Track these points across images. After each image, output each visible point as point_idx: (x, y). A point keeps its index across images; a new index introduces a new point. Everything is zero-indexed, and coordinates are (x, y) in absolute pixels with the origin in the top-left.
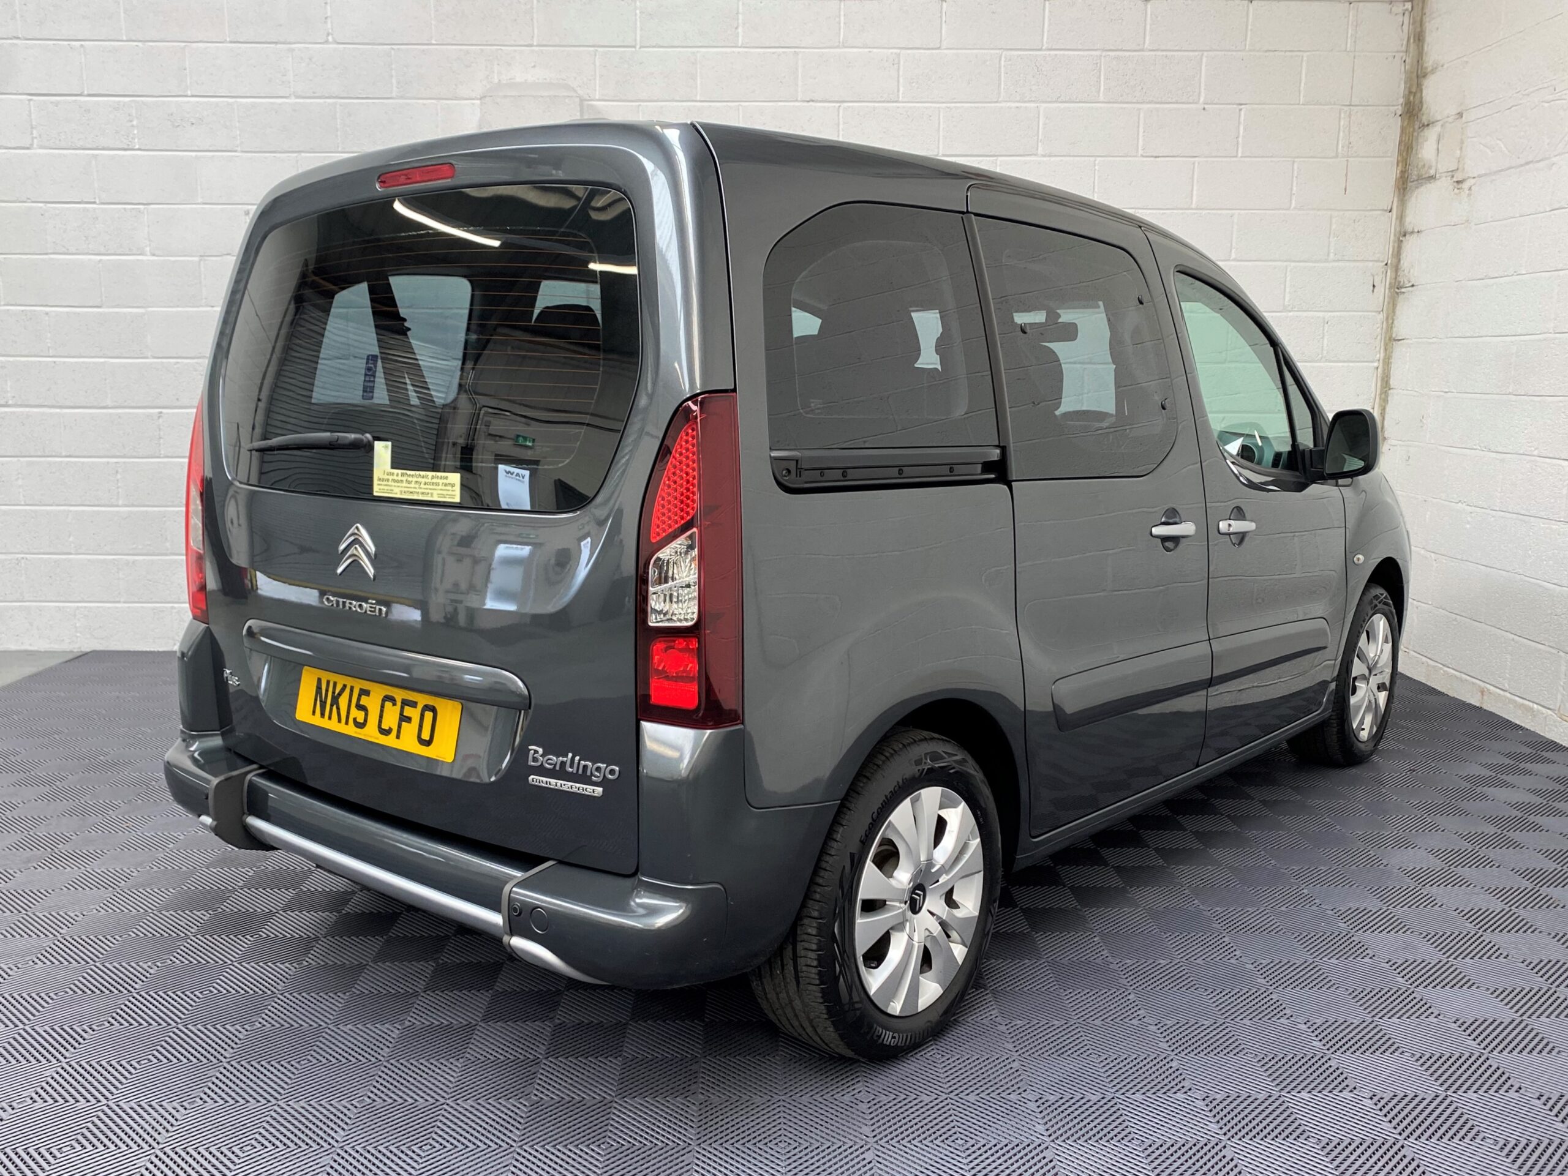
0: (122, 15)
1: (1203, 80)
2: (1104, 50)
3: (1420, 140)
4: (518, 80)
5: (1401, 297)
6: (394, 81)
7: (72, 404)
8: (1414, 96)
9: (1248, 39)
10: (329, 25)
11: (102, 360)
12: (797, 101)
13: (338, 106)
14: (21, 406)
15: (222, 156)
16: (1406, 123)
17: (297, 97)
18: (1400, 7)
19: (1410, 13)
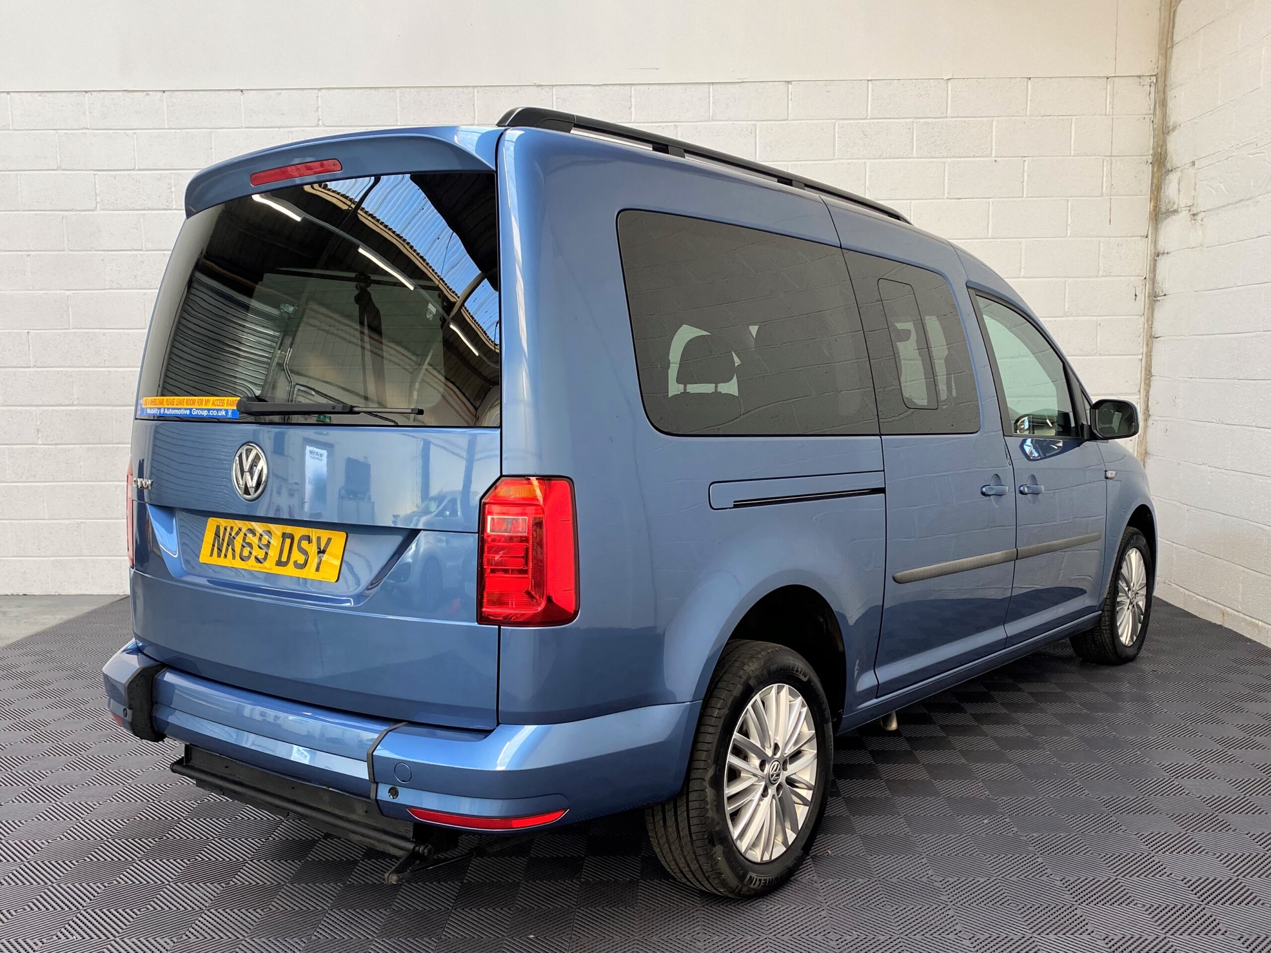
0: (165, 109)
1: (994, 139)
2: (915, 118)
3: (1167, 182)
5: (1158, 303)
8: (1161, 149)
9: (1028, 107)
10: (320, 114)
14: (84, 405)
16: (1155, 169)
18: (1147, 81)
19: (1156, 85)
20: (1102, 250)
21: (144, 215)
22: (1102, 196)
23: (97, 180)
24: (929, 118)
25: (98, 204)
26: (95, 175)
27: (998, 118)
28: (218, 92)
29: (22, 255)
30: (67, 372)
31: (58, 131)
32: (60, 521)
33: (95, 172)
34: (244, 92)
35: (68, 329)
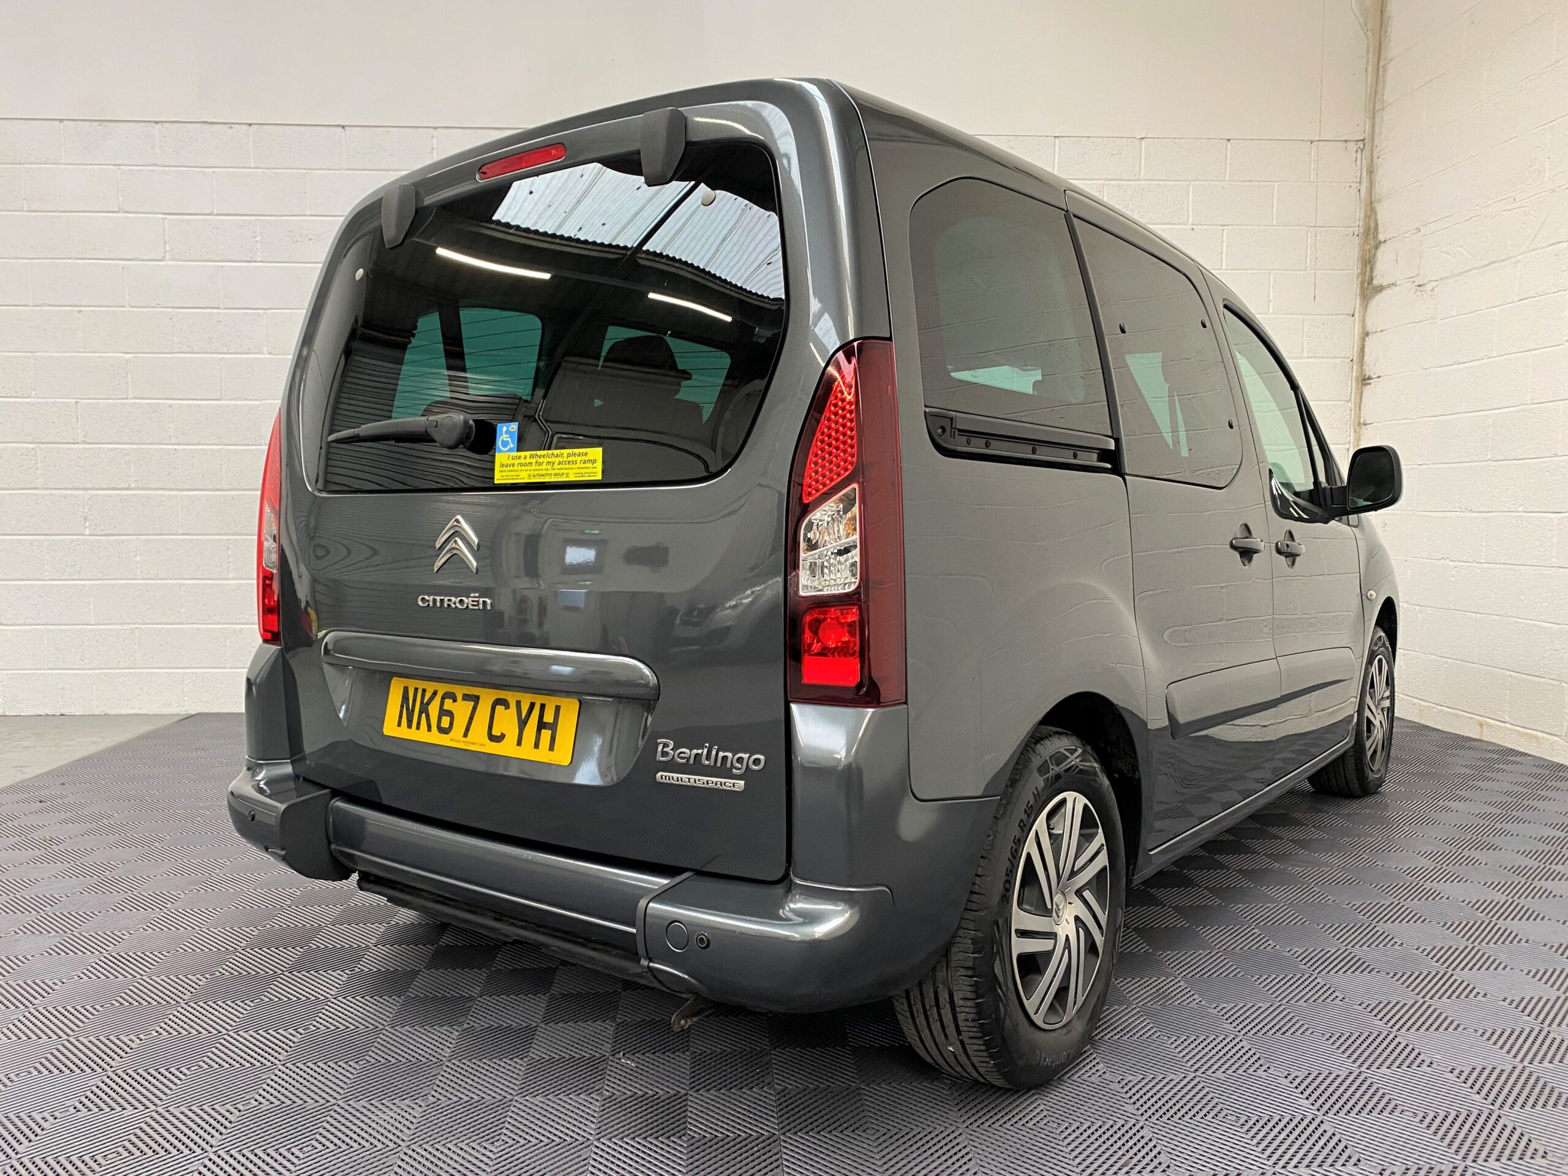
3: (1380, 254)
5: (1367, 388)
7: (189, 487)
8: (1370, 219)
9: (1228, 171)
11: (219, 447)
14: (142, 489)
16: (1364, 241)
18: (1352, 146)
19: (1362, 150)
20: (1306, 329)
21: (223, 267)
22: (1306, 270)
23: (166, 226)
24: (1121, 180)
25: (167, 254)
26: (164, 219)
27: (1196, 183)
28: (314, 128)
29: (71, 311)
30: (123, 449)
31: (122, 167)
32: (109, 627)
33: (164, 216)
34: (346, 128)
35: (127, 399)
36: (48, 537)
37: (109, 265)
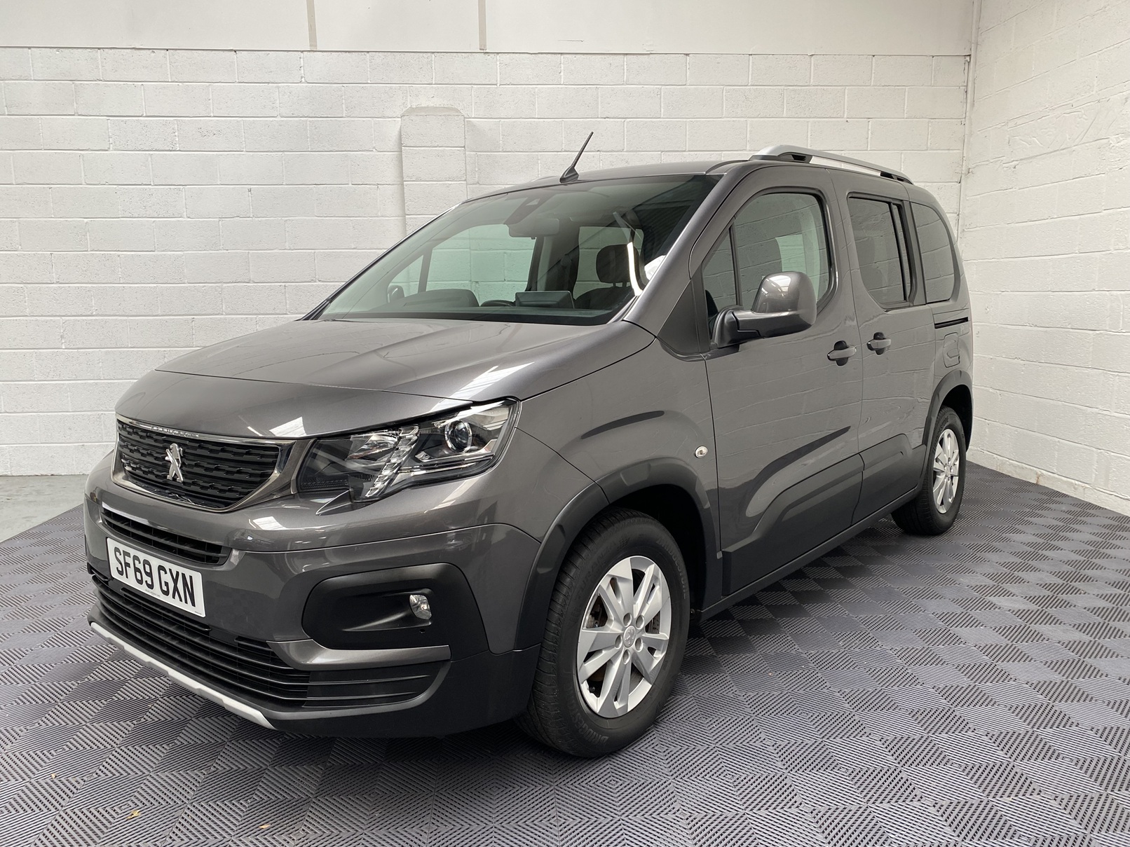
0: (168, 65)
1: (846, 104)
2: (786, 86)
4: (423, 106)
6: (344, 106)
7: (133, 314)
9: (873, 79)
10: (302, 71)
11: (155, 285)
12: (598, 118)
13: (308, 123)
14: (101, 315)
15: (234, 154)
17: (282, 117)
18: (962, 60)
19: (969, 62)
21: (152, 155)
22: (927, 150)
24: (796, 86)
25: (111, 145)
27: (850, 87)
28: (213, 52)
29: (44, 188)
30: (86, 287)
31: (75, 82)
32: (82, 413)
33: (108, 118)
34: (237, 52)
35: (87, 251)
36: (36, 350)
37: (69, 154)
